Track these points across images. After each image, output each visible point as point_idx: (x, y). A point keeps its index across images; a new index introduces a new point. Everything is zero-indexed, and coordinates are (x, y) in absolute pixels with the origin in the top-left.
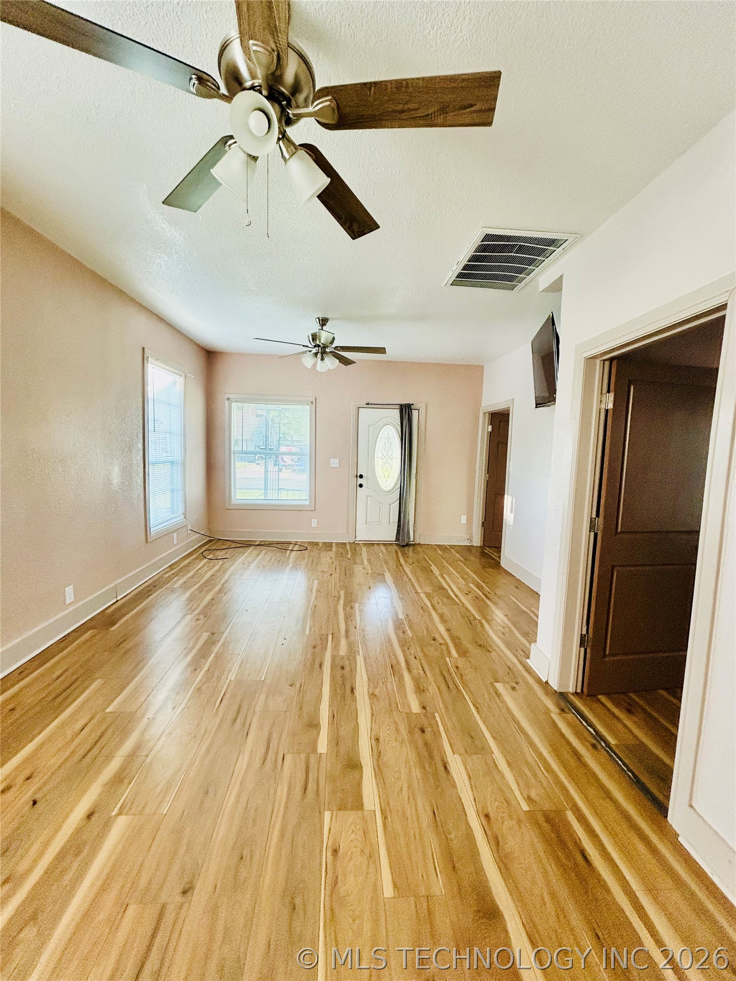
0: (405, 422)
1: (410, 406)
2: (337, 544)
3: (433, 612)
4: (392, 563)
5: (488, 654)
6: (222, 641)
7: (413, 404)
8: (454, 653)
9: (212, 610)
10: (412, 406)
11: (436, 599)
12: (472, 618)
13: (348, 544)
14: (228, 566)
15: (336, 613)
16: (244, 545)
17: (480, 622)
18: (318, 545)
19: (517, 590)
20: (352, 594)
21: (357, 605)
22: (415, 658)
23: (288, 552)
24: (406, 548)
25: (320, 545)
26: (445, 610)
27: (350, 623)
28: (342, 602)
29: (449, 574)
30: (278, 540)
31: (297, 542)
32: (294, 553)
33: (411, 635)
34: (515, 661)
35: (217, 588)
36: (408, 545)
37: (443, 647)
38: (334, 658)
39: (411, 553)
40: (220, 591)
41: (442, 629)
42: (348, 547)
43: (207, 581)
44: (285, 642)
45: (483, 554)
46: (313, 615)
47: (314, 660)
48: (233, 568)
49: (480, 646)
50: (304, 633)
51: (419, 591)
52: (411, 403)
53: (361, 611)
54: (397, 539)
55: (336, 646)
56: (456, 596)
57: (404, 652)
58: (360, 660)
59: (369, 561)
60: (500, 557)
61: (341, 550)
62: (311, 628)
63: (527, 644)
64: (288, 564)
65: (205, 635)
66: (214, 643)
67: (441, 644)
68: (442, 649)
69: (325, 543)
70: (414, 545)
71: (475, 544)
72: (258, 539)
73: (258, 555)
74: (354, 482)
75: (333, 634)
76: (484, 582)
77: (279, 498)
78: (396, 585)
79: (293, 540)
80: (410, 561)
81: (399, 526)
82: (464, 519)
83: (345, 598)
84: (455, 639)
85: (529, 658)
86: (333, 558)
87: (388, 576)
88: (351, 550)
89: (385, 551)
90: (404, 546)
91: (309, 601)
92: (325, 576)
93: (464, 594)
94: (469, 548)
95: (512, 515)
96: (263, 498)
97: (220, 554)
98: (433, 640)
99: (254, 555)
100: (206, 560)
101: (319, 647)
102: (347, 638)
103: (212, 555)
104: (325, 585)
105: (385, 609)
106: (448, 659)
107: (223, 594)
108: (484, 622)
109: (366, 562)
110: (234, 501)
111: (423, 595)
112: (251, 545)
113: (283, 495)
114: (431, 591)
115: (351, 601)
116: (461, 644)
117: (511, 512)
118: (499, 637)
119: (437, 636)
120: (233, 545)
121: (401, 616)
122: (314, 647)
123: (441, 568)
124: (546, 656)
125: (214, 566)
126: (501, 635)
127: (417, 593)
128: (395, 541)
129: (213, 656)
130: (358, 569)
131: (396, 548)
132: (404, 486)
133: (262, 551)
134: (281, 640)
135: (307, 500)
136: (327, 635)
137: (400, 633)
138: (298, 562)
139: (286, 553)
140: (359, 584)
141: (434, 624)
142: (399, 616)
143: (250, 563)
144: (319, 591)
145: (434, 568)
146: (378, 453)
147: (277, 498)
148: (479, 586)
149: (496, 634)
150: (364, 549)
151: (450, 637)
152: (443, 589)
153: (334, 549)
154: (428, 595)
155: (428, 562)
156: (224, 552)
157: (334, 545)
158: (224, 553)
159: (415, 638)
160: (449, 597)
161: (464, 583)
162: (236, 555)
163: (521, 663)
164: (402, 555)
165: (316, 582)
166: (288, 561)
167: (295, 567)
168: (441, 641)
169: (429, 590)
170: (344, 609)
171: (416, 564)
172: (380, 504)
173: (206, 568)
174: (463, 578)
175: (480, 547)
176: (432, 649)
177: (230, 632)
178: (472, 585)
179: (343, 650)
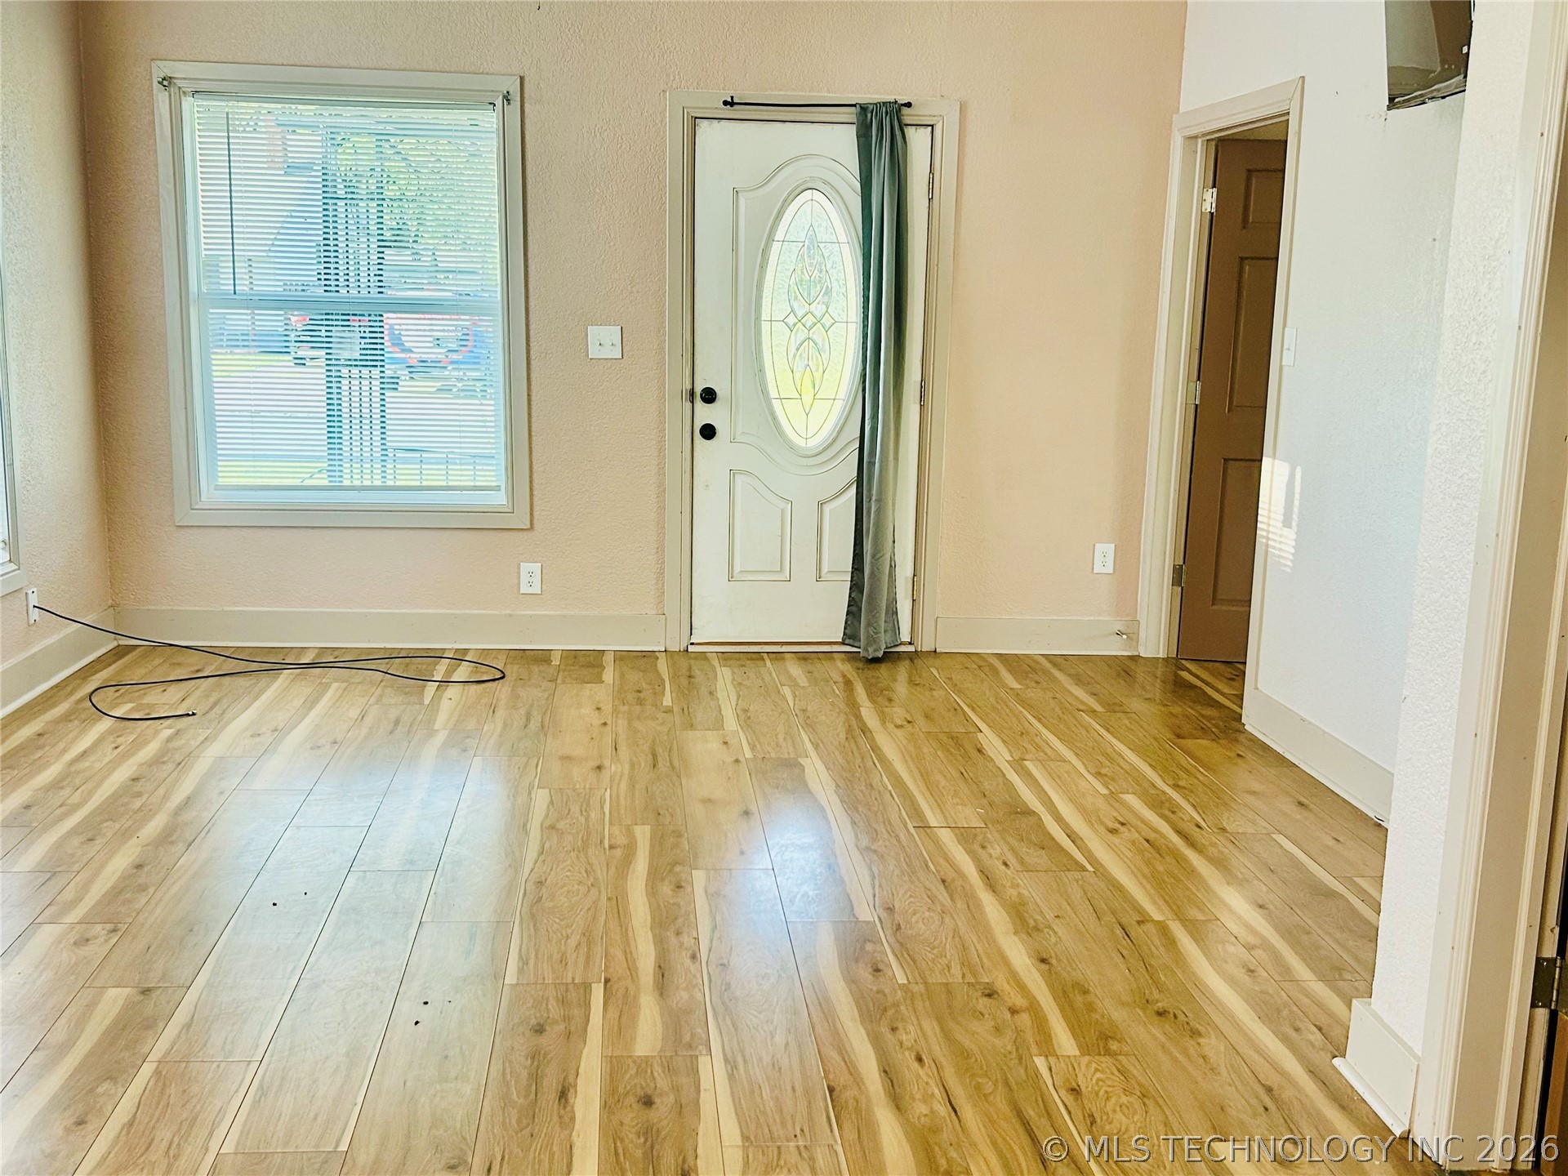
1: (899, 111)
2: (622, 657)
3: (986, 898)
4: (833, 724)
5: (1190, 1044)
6: (180, 1017)
7: (909, 105)
8: (1065, 1042)
9: (138, 906)
10: (905, 111)
11: (996, 850)
12: (1130, 919)
13: (662, 658)
14: (194, 743)
15: (619, 905)
16: (255, 667)
17: (1163, 929)
18: (548, 661)
19: (1298, 815)
20: (680, 836)
21: (699, 877)
22: (920, 1060)
23: (431, 688)
24: (883, 670)
25: (556, 662)
26: (1030, 888)
27: (673, 939)
28: (641, 866)
29: (1050, 760)
30: (389, 646)
31: (466, 651)
32: (452, 691)
33: (902, 980)
34: (1292, 1065)
35: (154, 827)
36: (889, 657)
37: (1025, 1019)
38: (614, 1068)
39: (901, 688)
40: (166, 838)
41: (1019, 956)
42: (662, 665)
43: (115, 797)
44: (424, 1014)
45: (1180, 688)
46: (533, 916)
47: (536, 1078)
48: (214, 750)
49: (1161, 1014)
50: (499, 975)
51: (933, 820)
52: (903, 100)
53: (713, 896)
54: (850, 635)
55: (621, 1028)
56: (1072, 836)
57: (876, 1040)
58: (712, 1072)
59: (746, 719)
60: (1240, 697)
61: (634, 677)
62: (523, 961)
63: (1335, 1003)
64: (432, 733)
65: (114, 999)
66: (150, 1024)
67: (1014, 1011)
68: (1018, 1031)
69: (573, 656)
70: (913, 657)
71: (1145, 652)
72: (313, 642)
73: (310, 703)
74: (679, 418)
75: (607, 981)
76: (1176, 787)
77: (390, 483)
78: (851, 804)
79: (450, 645)
80: (898, 713)
81: (856, 586)
82: (1104, 557)
83: (652, 853)
84: (1070, 995)
85: (1344, 1056)
86: (607, 707)
87: (816, 770)
88: (674, 677)
89: (803, 681)
90: (876, 661)
91: (515, 865)
92: (577, 772)
93: (1102, 830)
94: (1126, 668)
95: (1290, 535)
96: (326, 483)
97: (165, 700)
98: (989, 995)
99: (298, 703)
100: (106, 724)
101: (554, 1032)
102: (661, 994)
103: (130, 706)
104: (575, 809)
105: (805, 888)
106: (1040, 1062)
107: (181, 847)
108: (1178, 930)
109: (731, 723)
110: (208, 495)
111: (946, 837)
112: (283, 666)
113: (406, 474)
114: (976, 822)
115: (676, 863)
116: (1090, 1008)
117: (1287, 523)
118: (1232, 981)
119: (1002, 983)
120: (213, 666)
121: (865, 914)
122: (539, 1030)
123: (1017, 738)
124: (1404, 1044)
125: (138, 744)
126: (1241, 975)
127: (924, 827)
128: (843, 643)
129: (147, 1069)
130: (704, 748)
131: (847, 668)
132: (874, 429)
133: (327, 686)
134: (408, 1008)
135: (497, 489)
136: (587, 987)
137: (865, 974)
138: (471, 724)
139: (422, 693)
140: (707, 801)
141: (991, 941)
142: (856, 911)
143: (279, 732)
144: (552, 827)
145: (990, 740)
146: (774, 304)
147: (378, 483)
148: (1158, 803)
149: (1221, 972)
150: (725, 677)
151: (1051, 987)
152: (1028, 812)
153: (609, 675)
154: (966, 836)
155: (967, 719)
156: (174, 693)
157: (608, 659)
158: (180, 695)
159: (918, 989)
160: (1047, 843)
161: (1104, 791)
162: (225, 703)
163: (1312, 1072)
164: (871, 696)
165: (541, 797)
166: (431, 722)
167: (460, 738)
168: (1019, 1001)
169: (970, 816)
170: (652, 891)
171: (921, 722)
172: (782, 504)
173: (108, 754)
174: (1098, 775)
175: (1166, 660)
176: (982, 1028)
177: (209, 985)
178: (1131, 799)
179: (648, 1037)
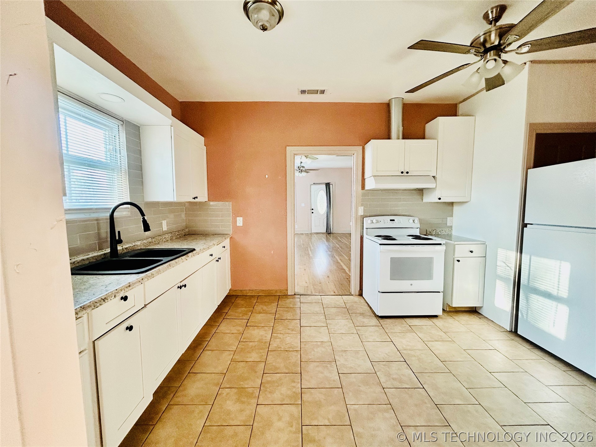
0: (328, 189)
2: (305, 234)
4: (325, 239)
7: (330, 183)
42: (309, 234)
70: (332, 233)
74: (310, 211)
81: (327, 227)
86: (304, 238)
89: (322, 236)
90: (329, 234)
128: (326, 232)
146: (318, 200)
150: (315, 236)
164: (329, 237)
171: (334, 239)
172: (320, 219)
